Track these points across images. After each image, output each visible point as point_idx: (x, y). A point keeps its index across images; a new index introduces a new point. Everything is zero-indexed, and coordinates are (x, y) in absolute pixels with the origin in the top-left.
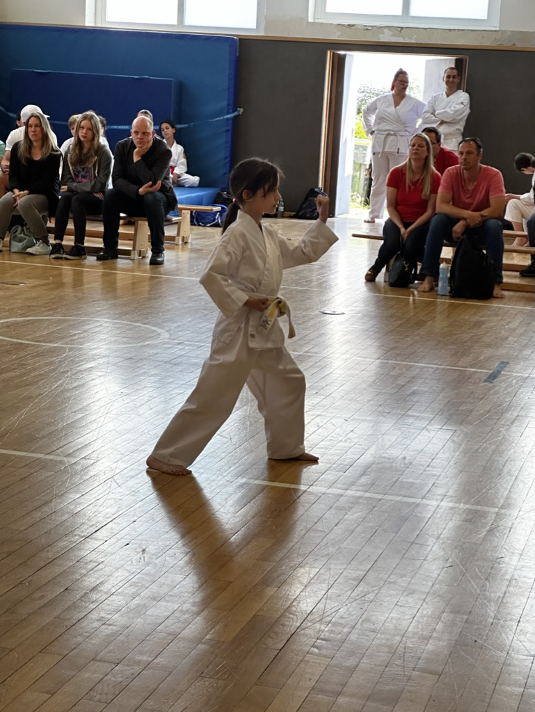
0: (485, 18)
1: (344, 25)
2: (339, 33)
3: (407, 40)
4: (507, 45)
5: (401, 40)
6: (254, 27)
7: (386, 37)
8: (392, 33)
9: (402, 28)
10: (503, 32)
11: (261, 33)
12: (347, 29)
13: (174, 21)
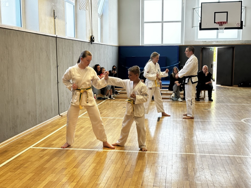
0: (237, 38)
1: (204, 41)
2: (202, 43)
3: (219, 44)
4: (244, 43)
5: (218, 44)
6: (180, 43)
7: (214, 43)
8: (215, 42)
9: (218, 41)
10: (243, 41)
11: (182, 44)
12: (205, 42)
13: (161, 43)
